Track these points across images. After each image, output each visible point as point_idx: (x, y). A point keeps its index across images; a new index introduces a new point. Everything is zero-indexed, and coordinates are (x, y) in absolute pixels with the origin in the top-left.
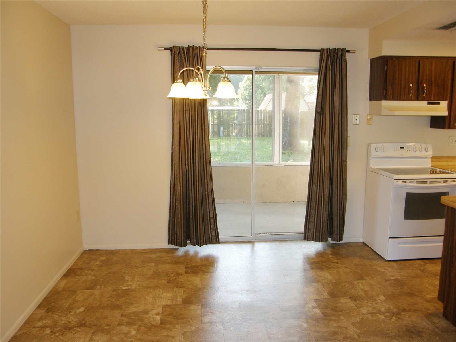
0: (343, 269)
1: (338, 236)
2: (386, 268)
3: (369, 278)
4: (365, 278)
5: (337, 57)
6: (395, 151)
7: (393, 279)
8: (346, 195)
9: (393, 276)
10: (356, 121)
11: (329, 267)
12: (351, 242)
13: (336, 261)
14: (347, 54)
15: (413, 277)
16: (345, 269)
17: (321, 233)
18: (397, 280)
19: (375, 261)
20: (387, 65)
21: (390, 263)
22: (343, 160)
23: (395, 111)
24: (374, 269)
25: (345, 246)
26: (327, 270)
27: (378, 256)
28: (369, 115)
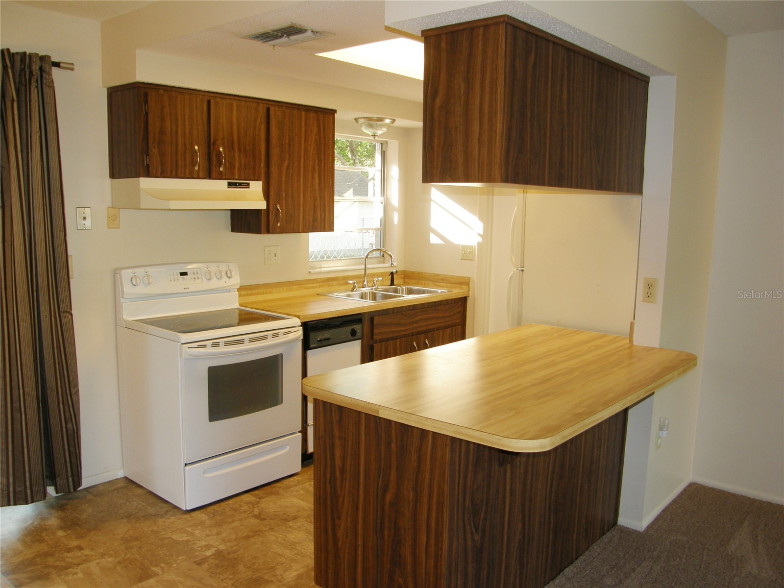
0: (98, 561)
1: (70, 479)
2: (189, 529)
3: (162, 568)
4: (152, 570)
5: (29, 74)
6: (171, 280)
7: (211, 556)
8: (76, 385)
9: (208, 547)
10: (84, 222)
11: (64, 564)
12: (100, 484)
13: (75, 543)
15: (248, 537)
16: (103, 560)
17: (28, 483)
18: (218, 554)
19: (163, 520)
20: (146, 102)
21: (194, 514)
22: (62, 310)
23: (169, 200)
24: (166, 541)
25: (90, 496)
26: (59, 576)
27: (165, 505)
28: (112, 207)
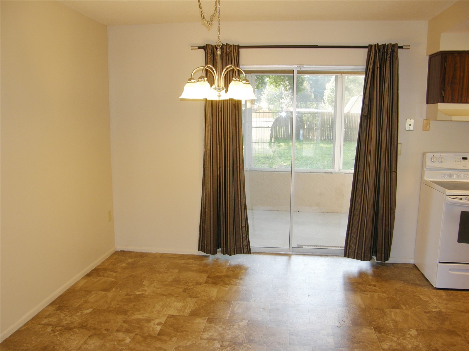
0: (379, 293)
1: (383, 255)
2: (432, 297)
3: (407, 307)
4: (401, 306)
5: (386, 54)
6: (456, 161)
7: (435, 312)
8: (394, 209)
9: (436, 307)
10: (410, 127)
11: (364, 289)
12: (399, 263)
13: (374, 283)
14: (399, 50)
15: (462, 312)
16: (382, 294)
17: (363, 251)
18: (440, 312)
19: (421, 288)
20: (446, 62)
21: (439, 291)
22: (392, 170)
23: (452, 116)
24: (416, 297)
25: (392, 267)
26: (360, 293)
27: (427, 282)
28: (426, 119)
